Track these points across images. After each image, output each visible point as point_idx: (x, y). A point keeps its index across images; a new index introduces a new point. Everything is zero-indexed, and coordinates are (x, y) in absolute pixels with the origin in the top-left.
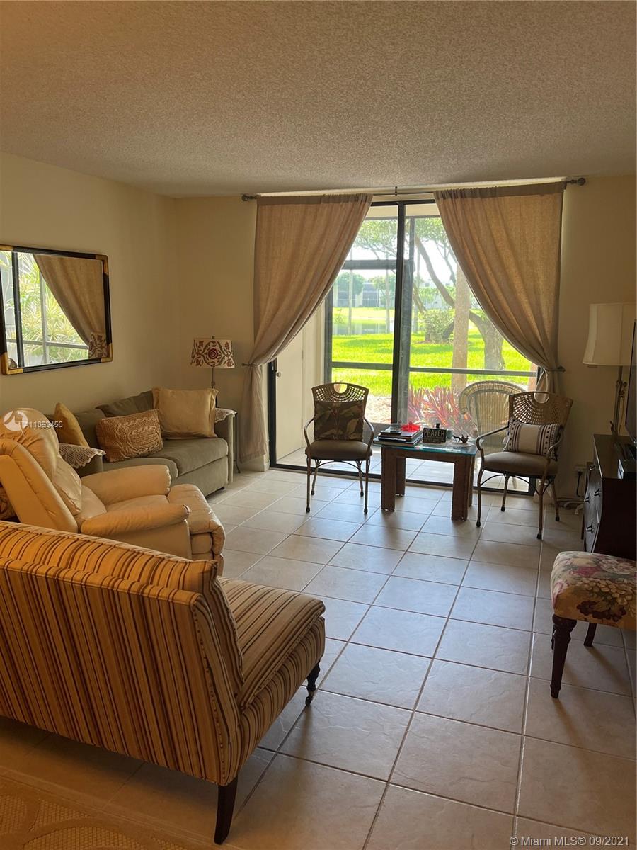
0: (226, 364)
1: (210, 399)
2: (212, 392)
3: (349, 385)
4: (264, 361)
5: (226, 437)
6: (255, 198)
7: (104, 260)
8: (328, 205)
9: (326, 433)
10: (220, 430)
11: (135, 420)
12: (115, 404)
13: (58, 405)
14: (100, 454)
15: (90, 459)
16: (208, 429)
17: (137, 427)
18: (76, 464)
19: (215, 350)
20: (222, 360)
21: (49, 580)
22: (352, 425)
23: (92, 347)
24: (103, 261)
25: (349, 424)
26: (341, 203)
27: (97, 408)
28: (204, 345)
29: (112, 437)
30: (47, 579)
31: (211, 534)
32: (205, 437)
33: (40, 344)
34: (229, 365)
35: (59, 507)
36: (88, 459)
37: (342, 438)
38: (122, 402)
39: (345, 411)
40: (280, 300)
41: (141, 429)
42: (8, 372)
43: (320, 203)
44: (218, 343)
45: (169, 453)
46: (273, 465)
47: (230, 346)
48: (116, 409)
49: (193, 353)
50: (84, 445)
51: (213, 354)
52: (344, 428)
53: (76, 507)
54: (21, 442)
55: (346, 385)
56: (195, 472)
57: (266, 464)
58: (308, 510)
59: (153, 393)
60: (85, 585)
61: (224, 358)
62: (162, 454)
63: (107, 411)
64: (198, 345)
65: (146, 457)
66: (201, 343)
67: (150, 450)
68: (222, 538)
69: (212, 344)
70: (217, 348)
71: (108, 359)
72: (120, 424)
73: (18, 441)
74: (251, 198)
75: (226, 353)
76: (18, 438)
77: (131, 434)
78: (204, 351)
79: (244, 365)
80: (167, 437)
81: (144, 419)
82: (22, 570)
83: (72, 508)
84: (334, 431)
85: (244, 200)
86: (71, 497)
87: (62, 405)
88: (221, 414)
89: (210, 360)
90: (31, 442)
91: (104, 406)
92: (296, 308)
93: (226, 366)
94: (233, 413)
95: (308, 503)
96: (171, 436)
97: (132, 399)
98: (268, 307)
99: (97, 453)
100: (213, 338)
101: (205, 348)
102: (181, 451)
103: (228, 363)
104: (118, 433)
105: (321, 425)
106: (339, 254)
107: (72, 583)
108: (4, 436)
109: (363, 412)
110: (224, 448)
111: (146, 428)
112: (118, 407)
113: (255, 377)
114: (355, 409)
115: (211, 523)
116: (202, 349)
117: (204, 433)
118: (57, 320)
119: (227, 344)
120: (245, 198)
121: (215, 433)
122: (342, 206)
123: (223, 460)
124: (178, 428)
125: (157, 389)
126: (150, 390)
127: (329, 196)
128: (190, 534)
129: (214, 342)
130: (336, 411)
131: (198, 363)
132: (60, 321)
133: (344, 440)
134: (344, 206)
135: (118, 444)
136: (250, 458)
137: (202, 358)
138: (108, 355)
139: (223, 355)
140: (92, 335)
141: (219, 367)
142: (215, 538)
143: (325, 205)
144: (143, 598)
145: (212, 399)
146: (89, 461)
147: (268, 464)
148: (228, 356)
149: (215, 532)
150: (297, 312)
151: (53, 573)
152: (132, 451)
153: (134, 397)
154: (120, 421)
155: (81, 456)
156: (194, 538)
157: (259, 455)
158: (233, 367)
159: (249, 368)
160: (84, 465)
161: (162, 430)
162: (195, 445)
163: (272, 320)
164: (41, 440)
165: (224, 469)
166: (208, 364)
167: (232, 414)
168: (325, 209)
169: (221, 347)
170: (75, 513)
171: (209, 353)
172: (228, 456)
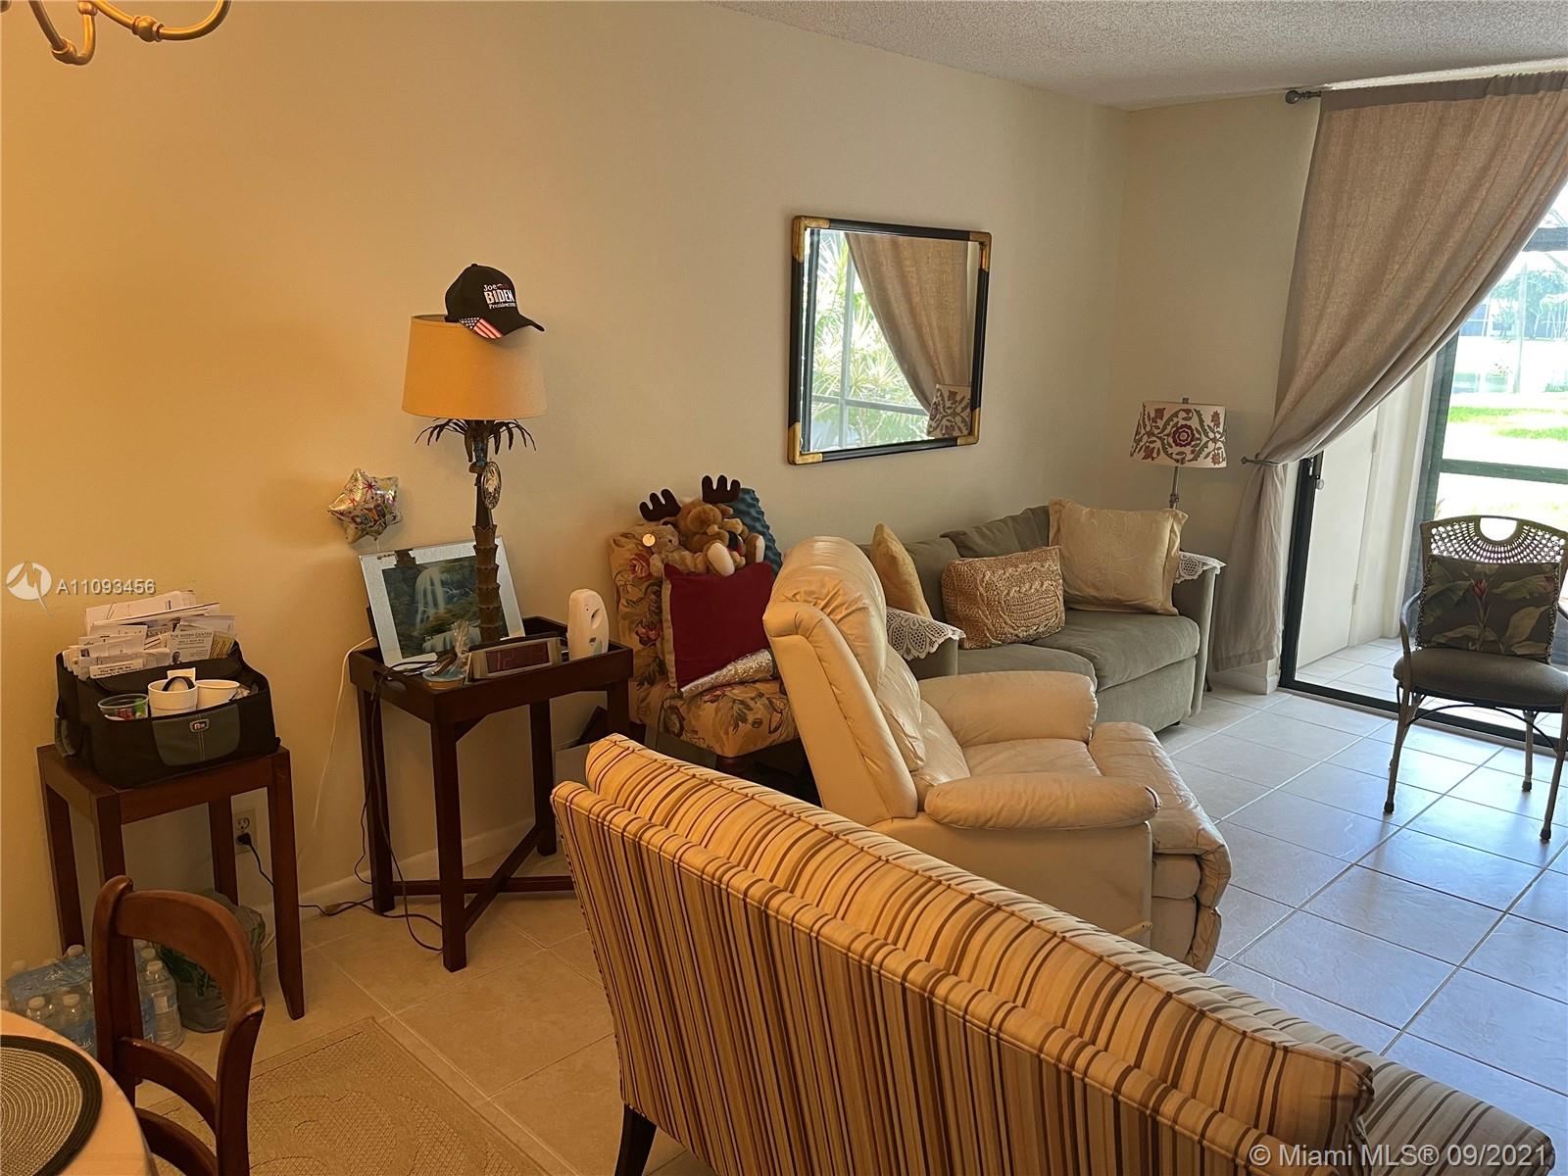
0: (1210, 459)
1: (1170, 531)
2: (1175, 516)
3: (1521, 523)
4: (1295, 455)
5: (1196, 616)
6: (1318, 94)
7: (984, 241)
8: (1504, 99)
9: (1451, 634)
10: (1186, 599)
11: (1016, 566)
12: (978, 529)
13: (880, 528)
14: (956, 637)
15: (936, 646)
16: (1159, 596)
17: (1020, 582)
18: (908, 651)
19: (1190, 427)
20: (1202, 449)
21: (908, 993)
22: (1525, 621)
23: (935, 411)
24: (981, 244)
25: (1515, 618)
26: (1541, 94)
27: (943, 536)
28: (1165, 418)
29: (971, 598)
30: (904, 989)
31: (1198, 859)
32: (1153, 612)
33: (831, 401)
34: (1215, 460)
35: (888, 755)
36: (932, 644)
37: (1492, 650)
38: (990, 526)
39: (1509, 585)
40: (1353, 321)
41: (1027, 586)
42: (798, 459)
43: (1484, 95)
44: (1198, 412)
45: (1076, 641)
46: (1287, 682)
47: (1222, 421)
48: (978, 540)
49: (1137, 433)
50: (924, 615)
51: (1184, 436)
52: (1502, 628)
53: (915, 753)
54: (828, 610)
55: (1515, 523)
56: (1127, 688)
57: (1272, 677)
58: (1389, 808)
59: (1051, 511)
60: (997, 1036)
61: (1206, 445)
62: (1064, 640)
63: (963, 545)
64: (1152, 415)
65: (1030, 643)
66: (1160, 412)
67: (1041, 630)
68: (1224, 872)
69: (1182, 415)
70: (1194, 423)
71: (971, 439)
72: (990, 574)
73: (822, 610)
74: (1309, 95)
75: (1211, 435)
76: (823, 603)
77: (1008, 594)
78: (1165, 428)
79: (1245, 460)
80: (1071, 604)
81: (1035, 564)
82: (849, 949)
83: (909, 755)
84: (1474, 631)
85: (1289, 100)
86: (908, 732)
87: (887, 530)
88: (1191, 566)
89: (1176, 449)
90: (844, 613)
91: (958, 534)
92: (1390, 338)
93: (1209, 464)
94: (1216, 564)
95: (1391, 793)
96: (1078, 602)
97: (1010, 523)
98: (1320, 337)
99: (950, 635)
100: (1185, 401)
101: (1167, 423)
102: (1105, 638)
103: (1213, 457)
104: (983, 592)
105: (1438, 612)
106: (1523, 212)
107: (965, 1021)
108: (798, 597)
109: (1557, 591)
110: (1191, 640)
111: (1037, 584)
112: (983, 536)
113: (1269, 488)
114: (1538, 582)
115: (1200, 833)
116: (1160, 423)
117: (1149, 604)
118: (864, 358)
119: (1216, 415)
120: (1293, 96)
121: (1174, 606)
122: (1541, 99)
123: (1186, 665)
124: (1097, 589)
125: (1059, 503)
126: (1046, 504)
127: (1509, 79)
128: (1153, 853)
129: (1188, 411)
130: (1484, 584)
131: (1149, 454)
132: (870, 361)
133: (1499, 653)
134: (1546, 101)
135: (981, 613)
136: (1239, 664)
137: (1158, 444)
138: (971, 432)
139: (1205, 439)
140: (939, 390)
141: (1194, 464)
142: (1207, 871)
143: (1496, 98)
144: (1156, 1124)
145: (1172, 531)
146: (934, 650)
147: (1276, 678)
148: (1214, 440)
149: (1211, 857)
150: (1395, 346)
151: (919, 980)
152: (1007, 629)
153: (1013, 518)
154: (989, 568)
155: (920, 638)
156: (1161, 863)
157: (1259, 660)
158: (1223, 465)
159: (1257, 467)
160: (923, 656)
161: (1065, 591)
162: (1134, 628)
163: (1326, 366)
164: (864, 609)
165: (1186, 683)
166: (1170, 456)
167: (1215, 568)
168: (1494, 108)
169: (1201, 422)
170: (913, 767)
171: (1175, 434)
172: (1198, 657)
